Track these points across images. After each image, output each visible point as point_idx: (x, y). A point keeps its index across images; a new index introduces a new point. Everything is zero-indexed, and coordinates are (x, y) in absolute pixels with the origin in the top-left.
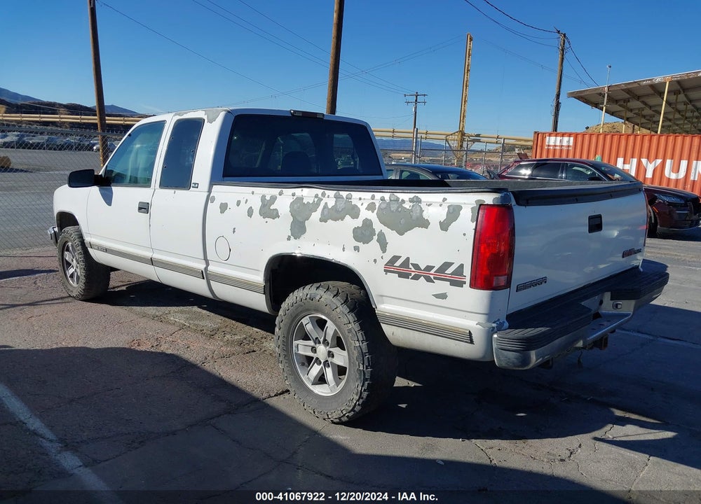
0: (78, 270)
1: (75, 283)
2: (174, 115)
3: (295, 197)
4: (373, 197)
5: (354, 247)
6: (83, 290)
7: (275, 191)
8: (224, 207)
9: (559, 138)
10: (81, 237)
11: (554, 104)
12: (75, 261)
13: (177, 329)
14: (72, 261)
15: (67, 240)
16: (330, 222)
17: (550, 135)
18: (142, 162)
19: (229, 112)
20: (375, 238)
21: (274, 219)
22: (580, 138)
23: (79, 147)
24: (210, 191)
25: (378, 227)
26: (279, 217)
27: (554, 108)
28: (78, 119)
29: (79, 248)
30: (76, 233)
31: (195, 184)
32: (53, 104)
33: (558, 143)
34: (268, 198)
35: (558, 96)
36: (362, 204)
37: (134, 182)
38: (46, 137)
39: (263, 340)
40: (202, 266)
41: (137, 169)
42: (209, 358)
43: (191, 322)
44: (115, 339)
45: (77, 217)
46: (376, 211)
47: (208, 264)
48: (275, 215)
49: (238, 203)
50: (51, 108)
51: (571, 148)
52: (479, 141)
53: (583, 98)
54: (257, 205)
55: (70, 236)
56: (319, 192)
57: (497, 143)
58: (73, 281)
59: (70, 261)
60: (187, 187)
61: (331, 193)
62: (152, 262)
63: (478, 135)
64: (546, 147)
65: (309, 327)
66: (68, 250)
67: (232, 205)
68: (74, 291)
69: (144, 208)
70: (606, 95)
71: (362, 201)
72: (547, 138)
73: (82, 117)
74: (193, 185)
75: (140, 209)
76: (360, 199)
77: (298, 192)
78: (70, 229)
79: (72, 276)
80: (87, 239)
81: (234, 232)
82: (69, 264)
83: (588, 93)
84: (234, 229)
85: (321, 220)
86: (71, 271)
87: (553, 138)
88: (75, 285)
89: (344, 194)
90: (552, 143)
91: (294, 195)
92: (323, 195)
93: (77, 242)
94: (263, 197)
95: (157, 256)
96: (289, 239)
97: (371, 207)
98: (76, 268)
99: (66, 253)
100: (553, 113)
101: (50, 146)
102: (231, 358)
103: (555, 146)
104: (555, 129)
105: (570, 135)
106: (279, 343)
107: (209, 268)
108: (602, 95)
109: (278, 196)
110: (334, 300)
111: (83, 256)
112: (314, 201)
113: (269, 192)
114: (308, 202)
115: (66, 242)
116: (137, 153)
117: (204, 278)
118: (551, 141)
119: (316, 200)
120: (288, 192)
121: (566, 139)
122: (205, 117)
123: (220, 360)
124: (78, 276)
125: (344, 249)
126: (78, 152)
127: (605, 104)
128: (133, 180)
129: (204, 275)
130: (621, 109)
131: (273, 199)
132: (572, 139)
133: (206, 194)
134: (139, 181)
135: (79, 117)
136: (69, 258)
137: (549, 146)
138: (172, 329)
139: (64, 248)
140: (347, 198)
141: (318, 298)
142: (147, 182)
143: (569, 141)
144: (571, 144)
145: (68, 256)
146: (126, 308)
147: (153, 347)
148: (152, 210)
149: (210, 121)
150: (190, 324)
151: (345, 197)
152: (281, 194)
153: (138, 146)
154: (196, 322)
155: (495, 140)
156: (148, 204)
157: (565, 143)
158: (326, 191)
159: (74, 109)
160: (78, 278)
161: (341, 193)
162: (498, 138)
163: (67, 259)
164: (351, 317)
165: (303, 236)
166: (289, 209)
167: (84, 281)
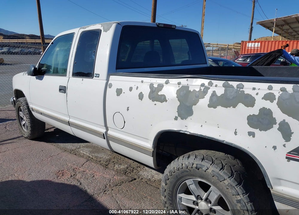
0: (27, 122)
1: (26, 129)
2: (80, 29)
3: (181, 86)
4: (270, 88)
5: (248, 132)
6: (30, 134)
7: (162, 81)
8: (119, 92)
9: (253, 44)
10: (27, 104)
11: (250, 27)
12: (25, 117)
13: (85, 160)
14: (24, 117)
15: (20, 105)
16: (219, 108)
17: (249, 42)
18: (60, 60)
19: (118, 24)
20: (276, 126)
21: (162, 102)
22: (263, 43)
23: (35, 53)
24: (108, 79)
25: (279, 116)
26: (166, 101)
27: (250, 30)
28: (34, 41)
29: (27, 110)
30: (25, 102)
31: (97, 74)
32: (24, 35)
33: (253, 46)
34: (156, 86)
35: (252, 24)
36: (257, 94)
37: (56, 73)
38: (20, 49)
39: (139, 169)
40: (103, 131)
41: (58, 64)
42: (108, 186)
43: (93, 155)
44: (48, 171)
45: (24, 93)
46: (276, 102)
47: (107, 129)
48: (163, 99)
49: (131, 89)
50: (22, 37)
51: (259, 48)
52: (209, 46)
53: (263, 24)
54: (146, 91)
55: (22, 103)
56: (206, 82)
57: (217, 47)
58: (25, 128)
59: (23, 117)
60: (91, 76)
61: (220, 83)
62: (69, 123)
63: (209, 44)
64: (247, 48)
65: (193, 187)
66: (21, 111)
67: (125, 90)
68: (26, 134)
69: (63, 89)
70: (275, 23)
71: (256, 91)
72: (248, 44)
73: (36, 40)
74: (96, 75)
75: (60, 90)
76: (254, 89)
77: (184, 81)
78: (21, 99)
79: (24, 125)
80: (31, 106)
81: (128, 110)
82: (22, 119)
83: (266, 22)
84: (128, 108)
85: (209, 106)
86: (23, 122)
87: (250, 44)
88: (25, 130)
89: (235, 84)
90: (250, 46)
91: (179, 84)
92: (211, 84)
93: (25, 107)
94: (151, 86)
95: (72, 120)
96: (176, 119)
97: (269, 97)
98: (26, 121)
99: (20, 112)
100: (250, 32)
101: (21, 53)
102: (122, 186)
103: (251, 47)
104: (250, 39)
105: (258, 42)
106: (165, 194)
107: (109, 132)
108: (273, 23)
109: (164, 84)
110: (221, 173)
111: (29, 115)
112: (200, 89)
113: (157, 81)
114: (194, 90)
115: (20, 107)
116: (57, 55)
117: (104, 138)
118: (250, 45)
119: (202, 88)
120: (174, 81)
121: (257, 44)
122: (102, 29)
123: (115, 187)
124: (27, 126)
125: (236, 133)
126: (34, 56)
127: (274, 27)
128: (55, 71)
129: (105, 136)
130: (279, 29)
131: (161, 86)
132: (259, 44)
133: (105, 82)
134: (59, 72)
135: (34, 40)
136: (22, 115)
137: (248, 47)
138: (83, 160)
139: (19, 110)
140: (237, 88)
141: (204, 169)
142: (63, 72)
143: (258, 45)
144: (259, 46)
145: (21, 114)
146: (54, 144)
147: (71, 176)
148: (68, 91)
149: (106, 31)
150: (93, 156)
151: (235, 86)
152: (167, 83)
153: (58, 49)
154: (96, 155)
155: (216, 46)
156: (65, 87)
157: (256, 46)
158: (213, 81)
159: (32, 37)
160: (27, 127)
161: (231, 83)
162: (217, 45)
163: (21, 116)
164: (239, 189)
165: (189, 118)
166: (176, 95)
167: (30, 129)
